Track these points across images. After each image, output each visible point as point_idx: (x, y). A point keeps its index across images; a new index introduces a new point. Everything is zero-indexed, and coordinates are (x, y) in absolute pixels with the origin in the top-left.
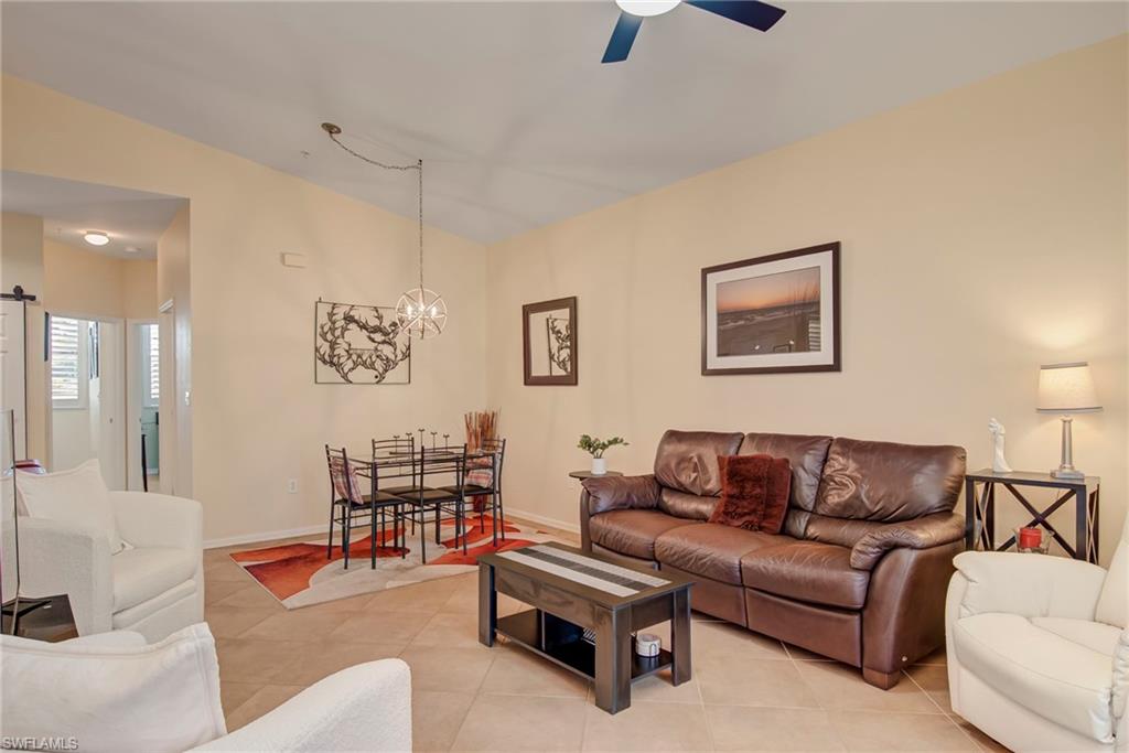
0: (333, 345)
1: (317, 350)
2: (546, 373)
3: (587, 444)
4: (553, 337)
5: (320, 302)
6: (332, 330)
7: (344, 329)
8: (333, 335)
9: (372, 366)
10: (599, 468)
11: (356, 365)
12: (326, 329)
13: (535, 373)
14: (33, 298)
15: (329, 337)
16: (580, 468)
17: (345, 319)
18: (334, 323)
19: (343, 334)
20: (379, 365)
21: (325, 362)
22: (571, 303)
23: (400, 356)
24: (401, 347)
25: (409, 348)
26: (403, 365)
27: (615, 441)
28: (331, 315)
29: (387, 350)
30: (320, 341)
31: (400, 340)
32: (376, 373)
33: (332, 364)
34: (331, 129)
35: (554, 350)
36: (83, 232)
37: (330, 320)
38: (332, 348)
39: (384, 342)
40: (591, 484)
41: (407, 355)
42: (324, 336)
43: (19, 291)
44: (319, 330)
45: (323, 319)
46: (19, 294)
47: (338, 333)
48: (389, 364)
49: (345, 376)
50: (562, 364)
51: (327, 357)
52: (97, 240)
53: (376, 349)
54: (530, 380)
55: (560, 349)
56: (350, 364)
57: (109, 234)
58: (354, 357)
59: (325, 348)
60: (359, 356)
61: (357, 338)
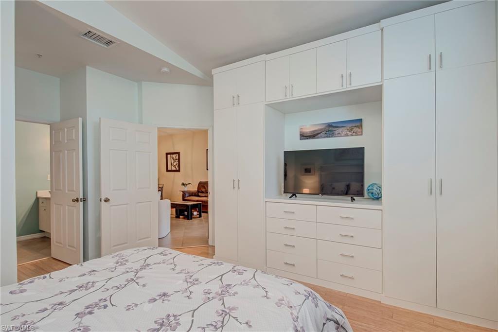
2: (171, 169)
3: (183, 184)
4: (172, 159)
10: (186, 189)
13: (169, 169)
16: (183, 190)
22: (178, 153)
27: (189, 184)
35: (172, 163)
40: (184, 193)
50: (175, 166)
54: (168, 171)
55: (174, 162)
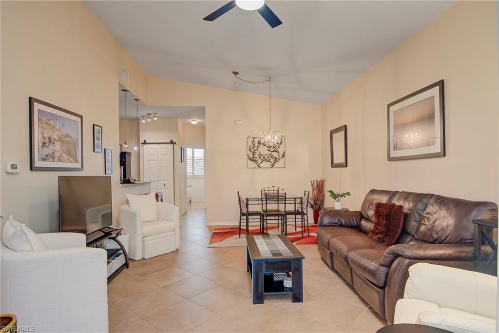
0: (254, 153)
1: (248, 155)
5: (249, 137)
6: (254, 147)
7: (258, 147)
8: (254, 149)
9: (269, 161)
10: (338, 206)
11: (263, 160)
12: (251, 147)
13: (337, 162)
14: (175, 143)
15: (252, 150)
17: (258, 143)
18: (254, 145)
19: (257, 149)
20: (272, 160)
21: (251, 160)
23: (281, 157)
24: (281, 153)
25: (284, 153)
26: (282, 160)
28: (253, 142)
29: (275, 154)
30: (249, 152)
31: (281, 150)
32: (270, 163)
33: (253, 160)
34: (235, 73)
36: (190, 120)
37: (253, 144)
38: (253, 155)
39: (274, 151)
41: (283, 156)
42: (250, 150)
43: (171, 141)
44: (248, 148)
45: (250, 143)
46: (172, 142)
47: (255, 148)
48: (276, 160)
49: (258, 165)
51: (251, 158)
52: (194, 123)
53: (271, 154)
56: (260, 160)
57: (198, 120)
58: (262, 158)
59: (251, 155)
60: (264, 157)
61: (263, 150)
